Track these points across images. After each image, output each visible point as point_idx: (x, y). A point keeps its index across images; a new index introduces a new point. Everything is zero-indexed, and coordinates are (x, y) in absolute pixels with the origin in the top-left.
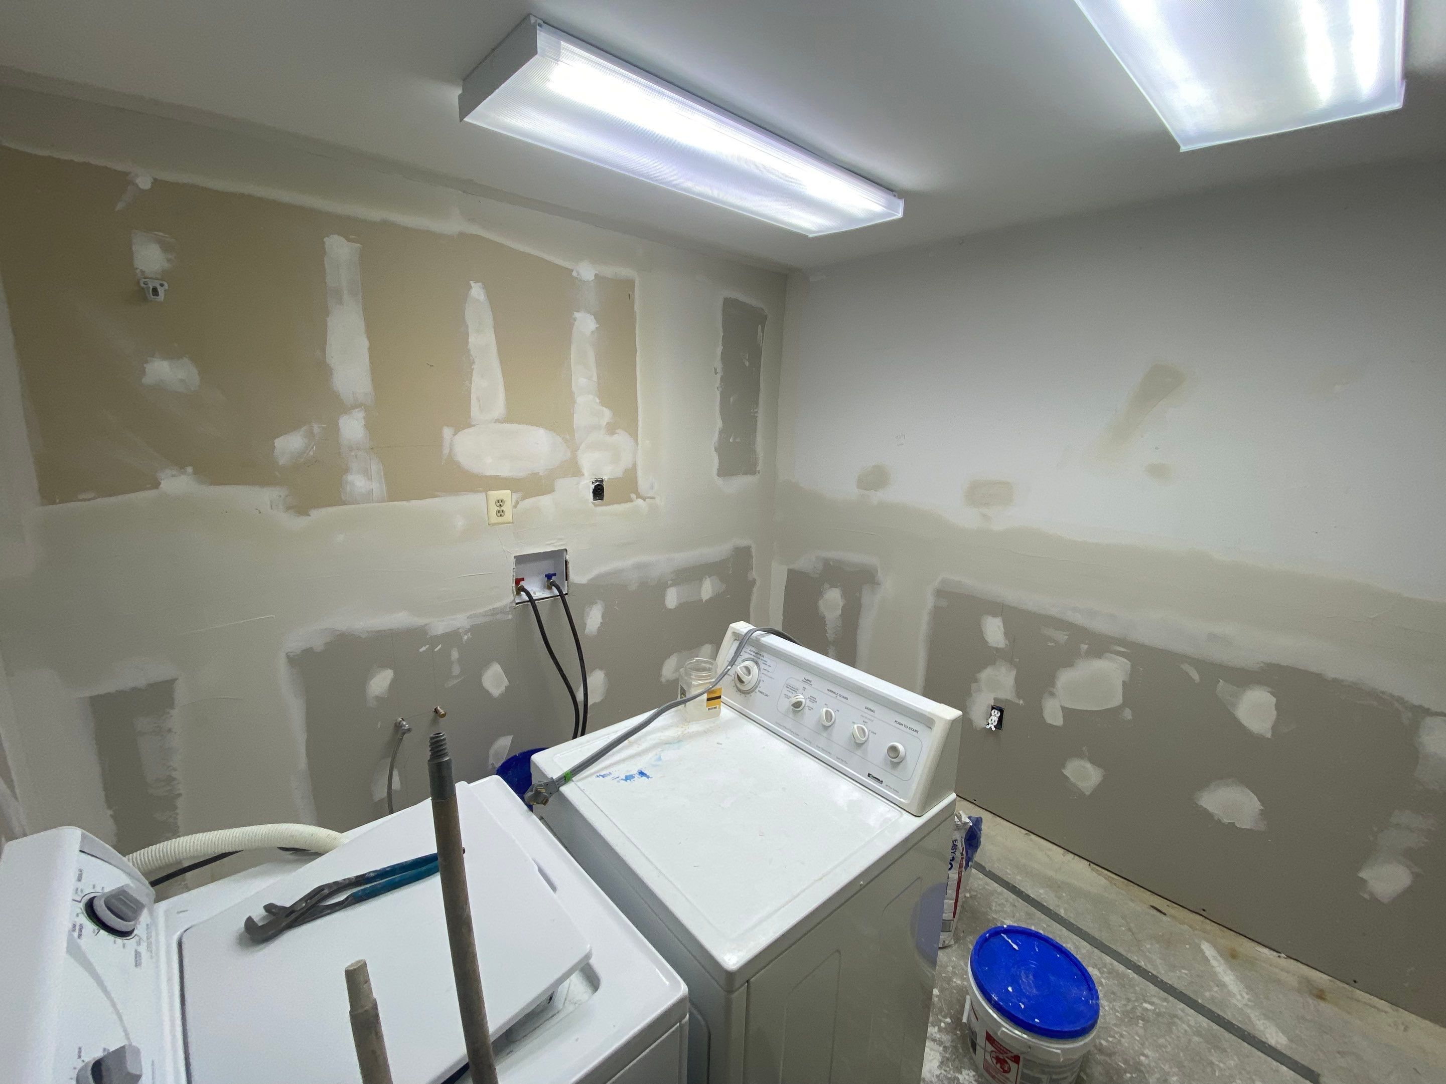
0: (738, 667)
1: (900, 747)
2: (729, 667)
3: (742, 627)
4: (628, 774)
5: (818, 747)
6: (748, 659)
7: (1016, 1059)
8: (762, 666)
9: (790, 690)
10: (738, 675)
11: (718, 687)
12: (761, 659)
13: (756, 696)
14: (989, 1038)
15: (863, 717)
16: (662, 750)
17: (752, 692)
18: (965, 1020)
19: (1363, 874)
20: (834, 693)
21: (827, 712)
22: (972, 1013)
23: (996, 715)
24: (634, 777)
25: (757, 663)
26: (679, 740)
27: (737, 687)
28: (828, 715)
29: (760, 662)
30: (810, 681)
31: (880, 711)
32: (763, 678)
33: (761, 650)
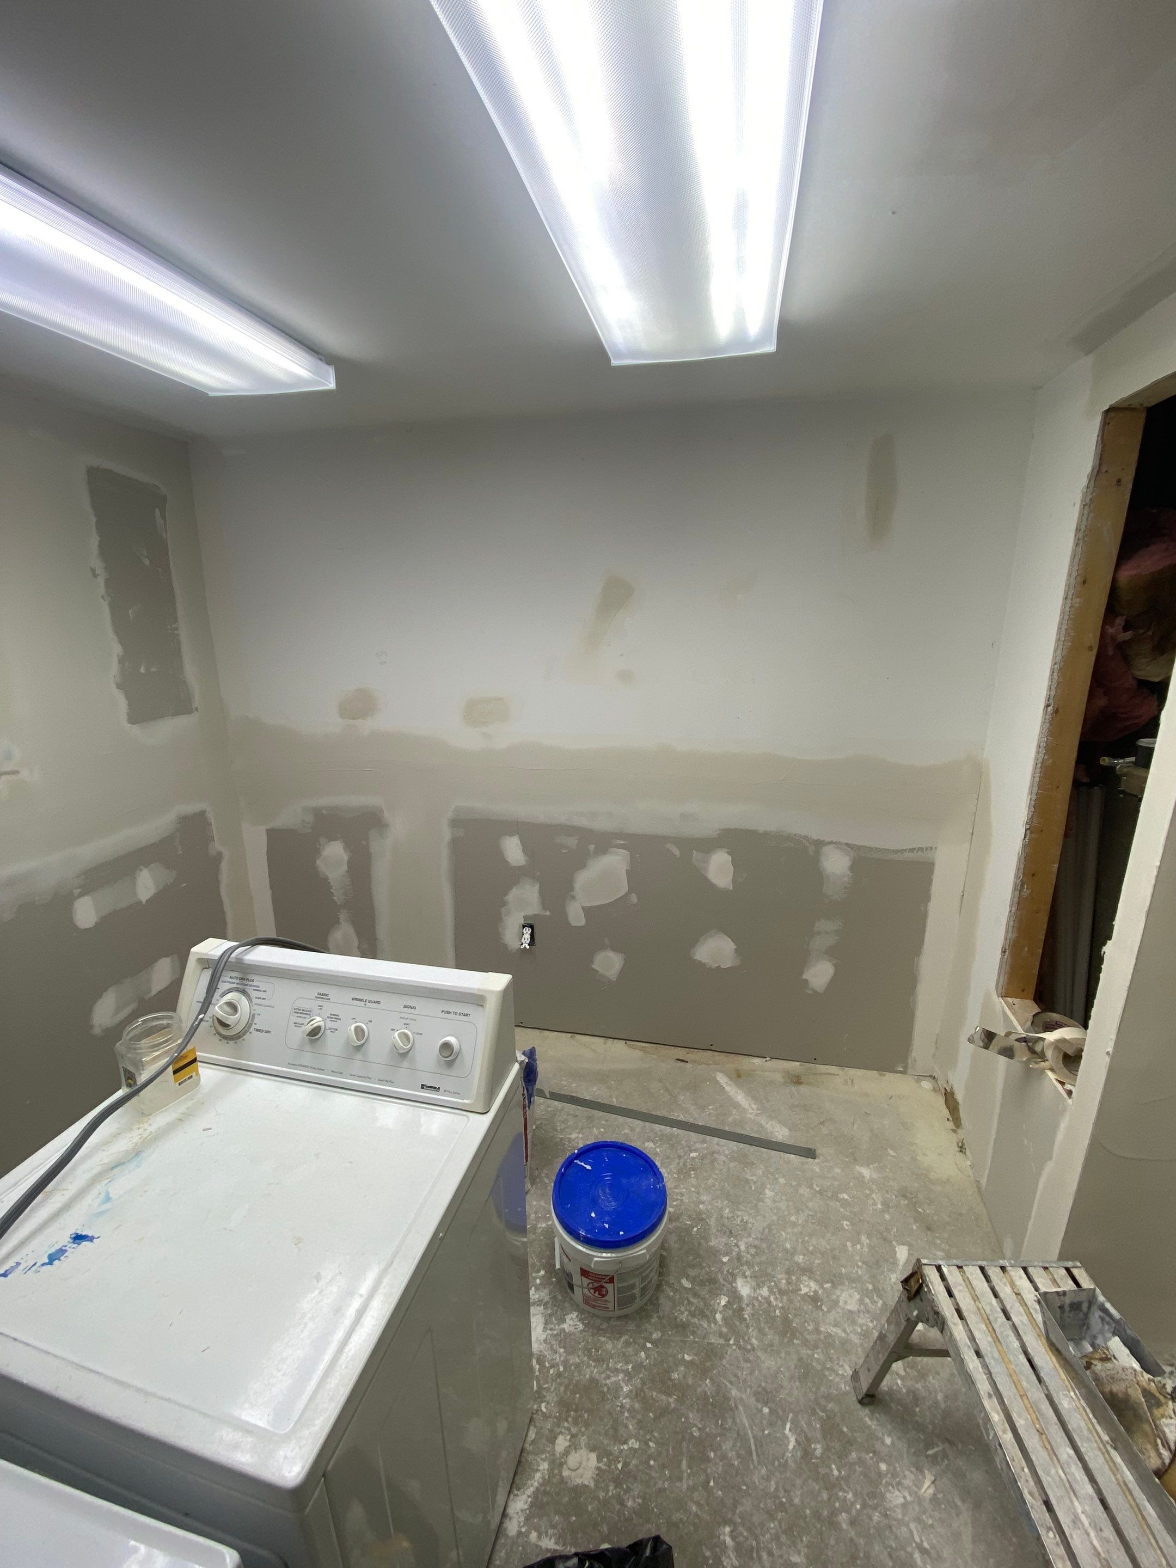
0: (216, 1007)
1: (452, 1040)
2: (201, 1016)
3: (212, 947)
4: (53, 1250)
5: (353, 1076)
6: (230, 991)
7: (611, 1280)
8: (253, 994)
9: (301, 1015)
10: (218, 1019)
11: (189, 1047)
12: (251, 986)
13: (253, 1037)
14: (584, 1273)
15: (403, 1018)
16: (110, 1181)
17: (244, 1034)
18: (558, 1266)
19: (804, 977)
20: (361, 1000)
21: (356, 1028)
22: (564, 1257)
23: (527, 931)
24: (66, 1251)
25: (244, 992)
26: (136, 1153)
27: (220, 1035)
28: (359, 1031)
29: (250, 990)
30: (327, 995)
31: (424, 1006)
32: (258, 1009)
33: (246, 972)
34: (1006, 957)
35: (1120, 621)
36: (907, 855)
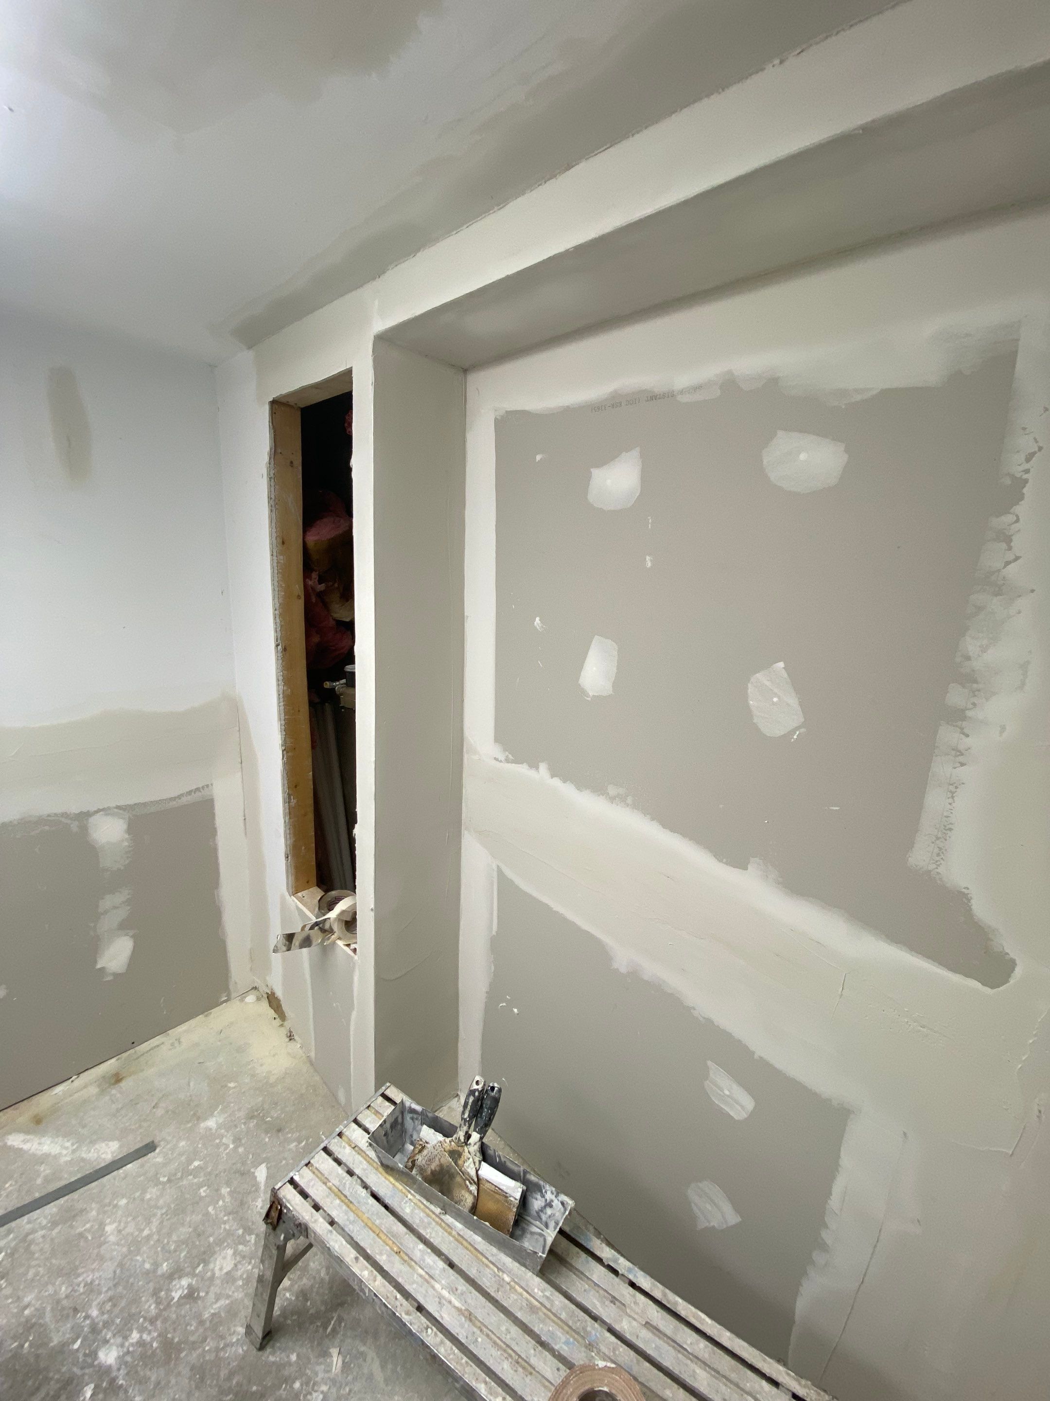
19: (98, 966)
34: (289, 861)
35: (315, 575)
36: (185, 800)
